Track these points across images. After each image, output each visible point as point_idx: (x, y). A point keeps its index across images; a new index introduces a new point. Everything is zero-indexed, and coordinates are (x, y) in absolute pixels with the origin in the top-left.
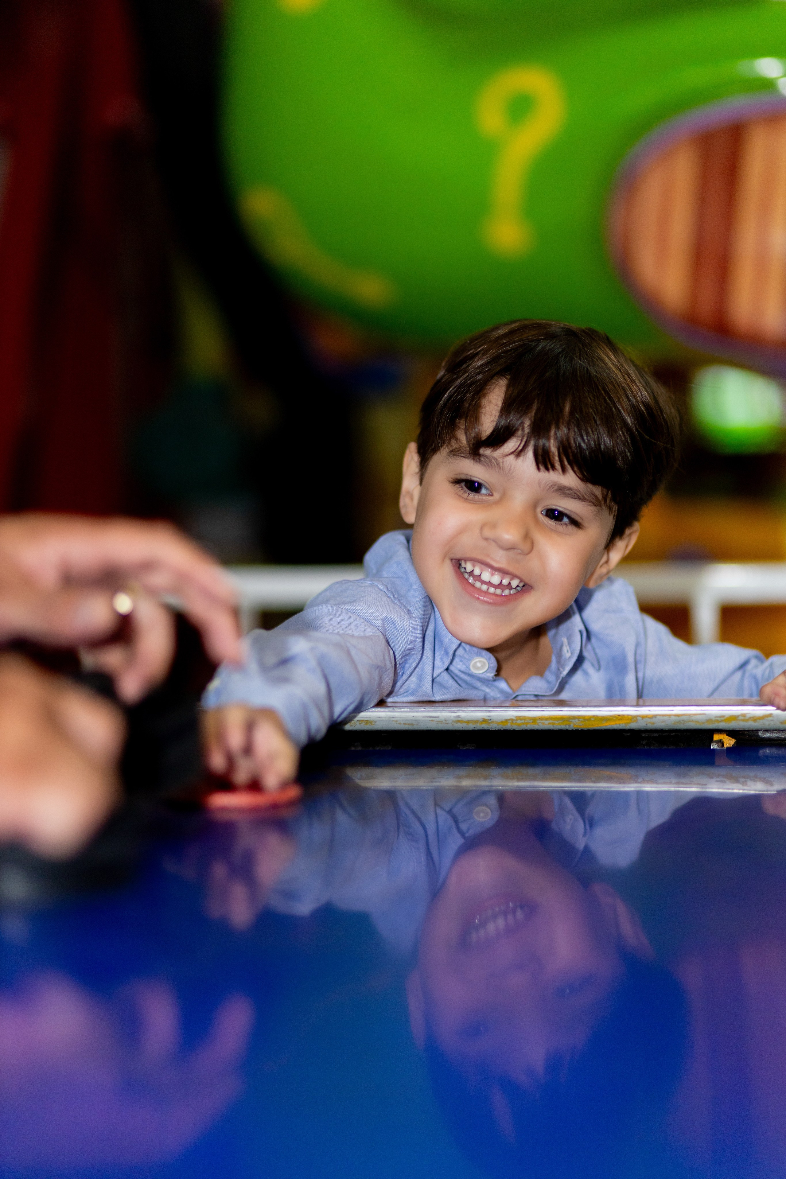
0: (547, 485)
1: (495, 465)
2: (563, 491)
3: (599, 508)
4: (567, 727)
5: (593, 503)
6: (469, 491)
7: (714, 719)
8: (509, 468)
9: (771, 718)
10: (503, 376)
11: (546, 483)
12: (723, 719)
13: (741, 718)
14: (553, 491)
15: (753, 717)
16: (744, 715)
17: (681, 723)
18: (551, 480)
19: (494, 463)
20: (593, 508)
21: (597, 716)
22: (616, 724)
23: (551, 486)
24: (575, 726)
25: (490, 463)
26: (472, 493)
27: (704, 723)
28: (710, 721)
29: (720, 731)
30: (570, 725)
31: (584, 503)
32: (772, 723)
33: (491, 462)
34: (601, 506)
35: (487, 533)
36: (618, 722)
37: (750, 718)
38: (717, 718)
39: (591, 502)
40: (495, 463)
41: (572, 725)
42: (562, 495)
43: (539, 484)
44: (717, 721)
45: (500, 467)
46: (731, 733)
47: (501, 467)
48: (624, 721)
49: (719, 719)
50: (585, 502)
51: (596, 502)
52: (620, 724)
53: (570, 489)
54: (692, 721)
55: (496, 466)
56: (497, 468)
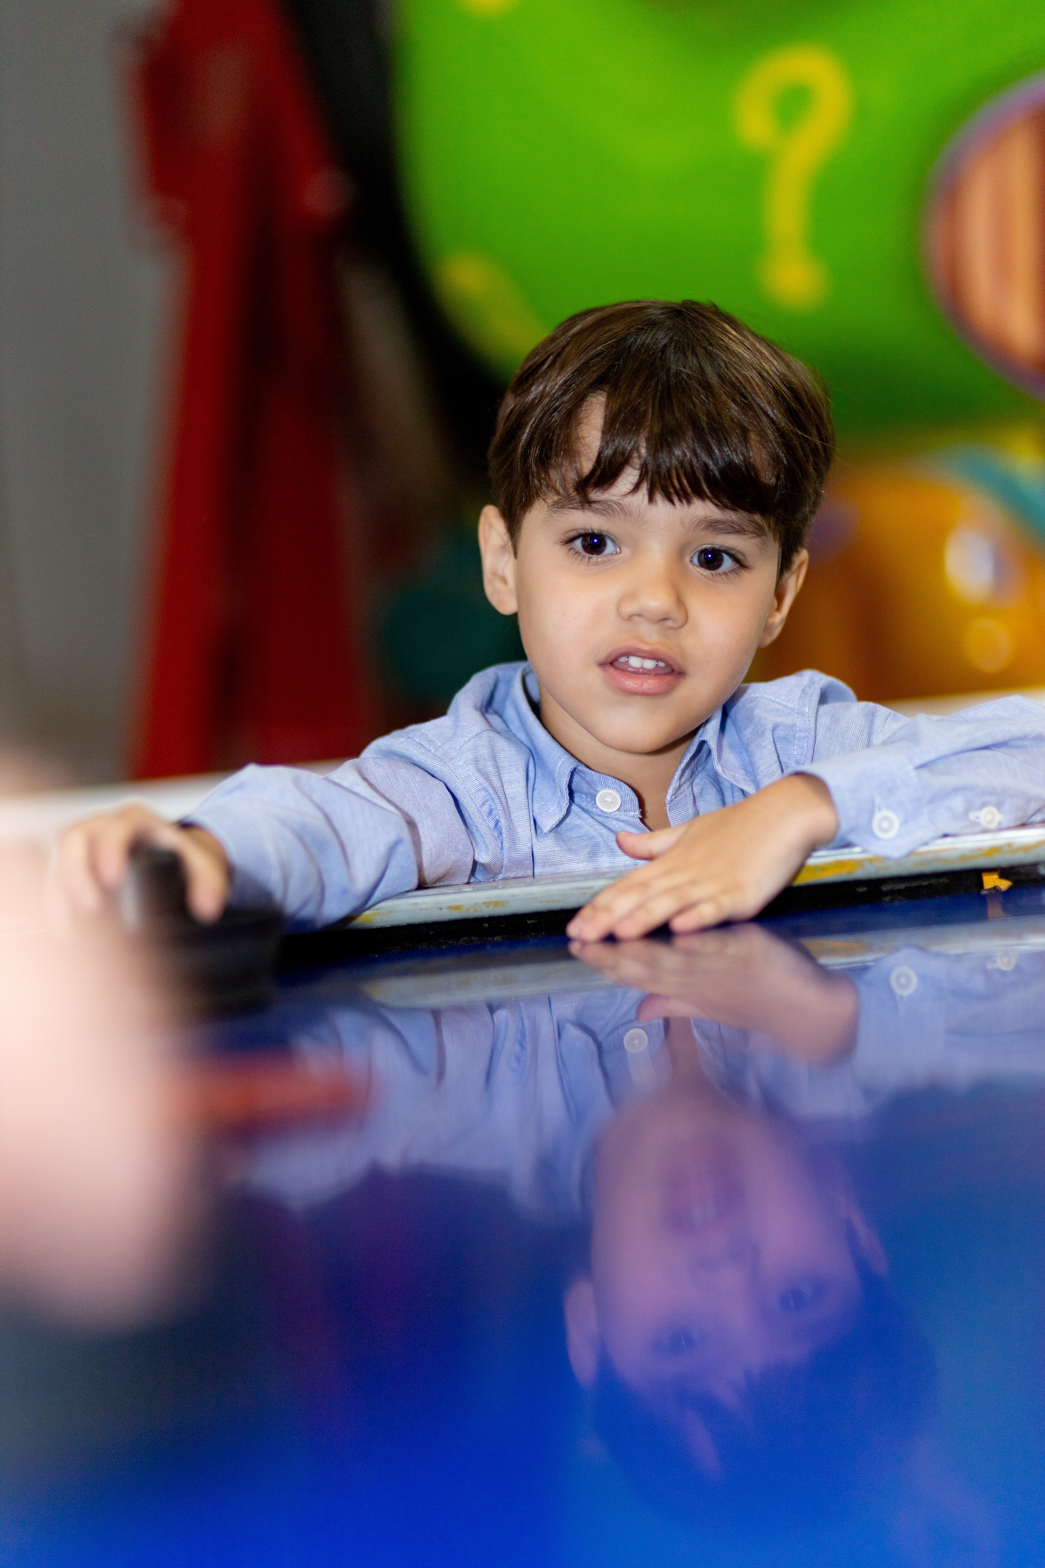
0: (693, 523)
1: (618, 512)
2: (712, 525)
3: (763, 537)
5: (757, 534)
6: (589, 555)
8: (638, 510)
10: (600, 389)
11: (690, 522)
13: (1006, 848)
14: (702, 529)
16: (1009, 845)
18: (697, 516)
19: (617, 510)
20: (757, 540)
23: (699, 523)
25: (608, 509)
26: (593, 556)
29: (991, 870)
31: (744, 537)
33: (610, 506)
34: (763, 534)
35: (629, 608)
36: (837, 872)
37: (1018, 847)
39: (753, 532)
40: (618, 508)
42: (714, 532)
43: (682, 524)
44: (973, 856)
45: (625, 512)
46: (1004, 872)
47: (627, 512)
49: (978, 853)
50: (745, 534)
51: (759, 532)
53: (723, 522)
55: (620, 512)
56: (621, 515)
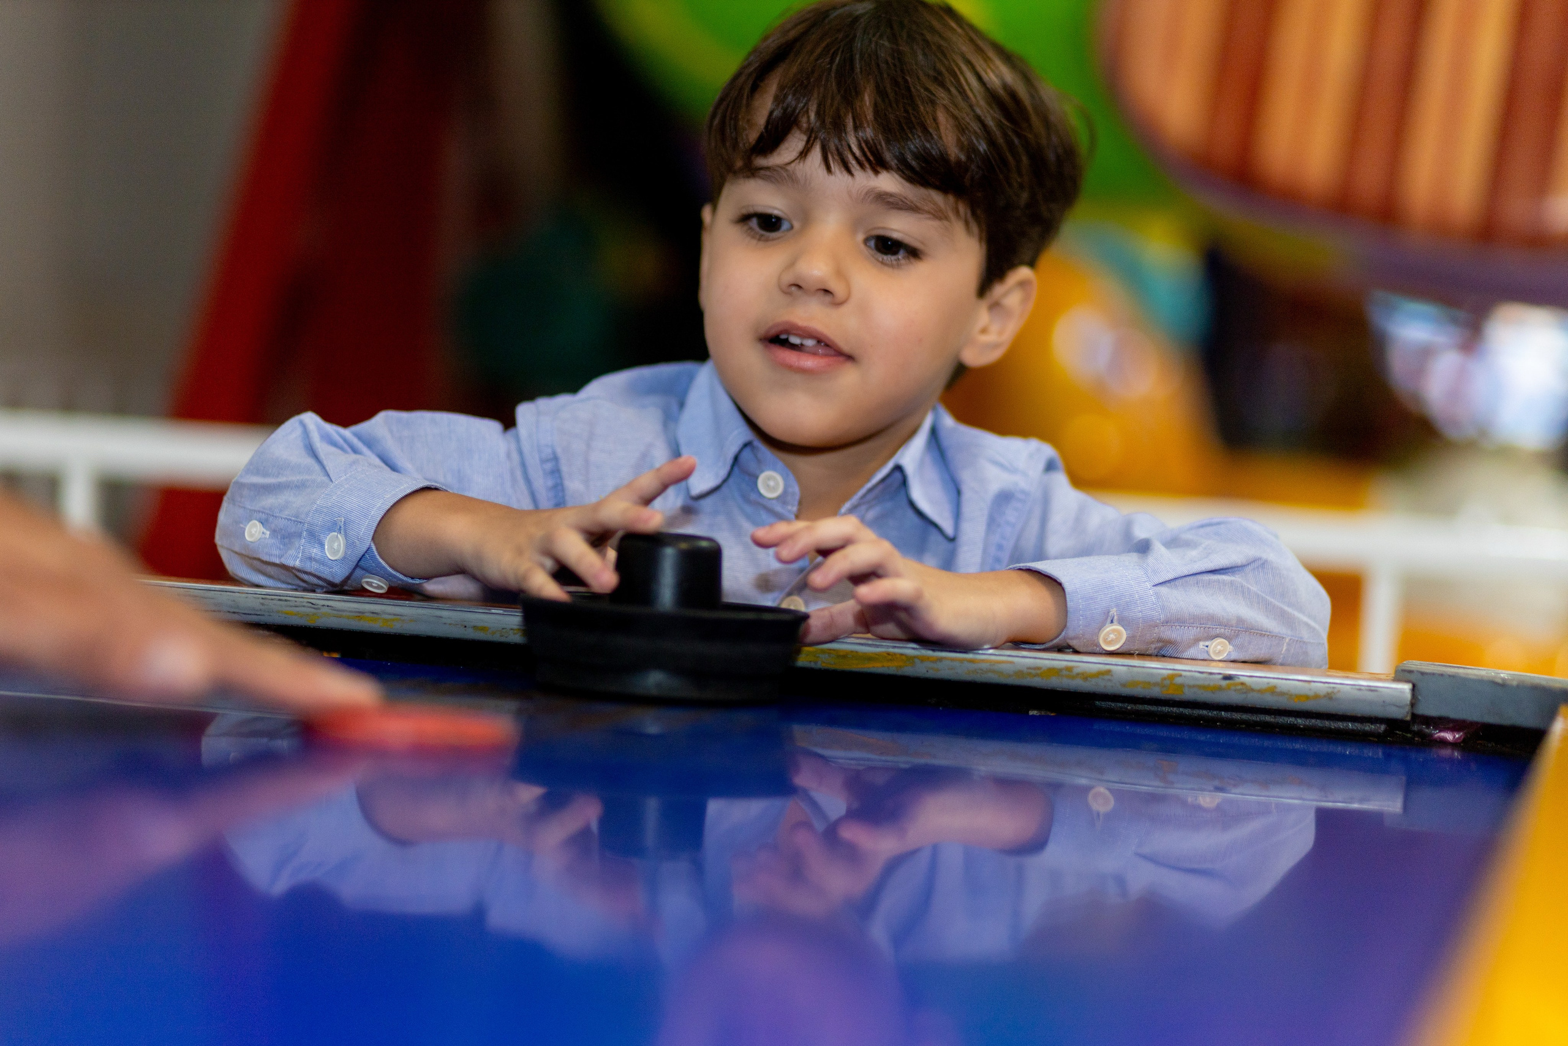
0: (860, 194)
1: (787, 180)
2: (885, 200)
3: (946, 223)
4: (813, 665)
5: (934, 215)
6: (763, 231)
7: (1025, 670)
9: (1107, 677)
11: (858, 192)
12: (1039, 672)
13: (1064, 672)
14: (871, 202)
15: (1083, 674)
16: (1069, 669)
17: (978, 673)
19: (784, 177)
20: (936, 223)
21: (857, 652)
22: (883, 666)
23: (866, 194)
24: (824, 665)
25: (777, 177)
26: (768, 233)
27: (1010, 676)
28: (1019, 673)
30: (816, 663)
31: (920, 218)
32: (1109, 684)
33: (780, 175)
34: (947, 218)
36: (886, 664)
37: (1078, 674)
38: (1030, 671)
39: (932, 214)
41: (819, 663)
42: (885, 207)
43: (849, 194)
44: (1029, 674)
45: (793, 180)
47: (796, 182)
48: (896, 664)
49: (1033, 672)
50: (921, 216)
51: (938, 214)
52: (888, 667)
53: (891, 195)
54: (994, 671)
56: (790, 183)
